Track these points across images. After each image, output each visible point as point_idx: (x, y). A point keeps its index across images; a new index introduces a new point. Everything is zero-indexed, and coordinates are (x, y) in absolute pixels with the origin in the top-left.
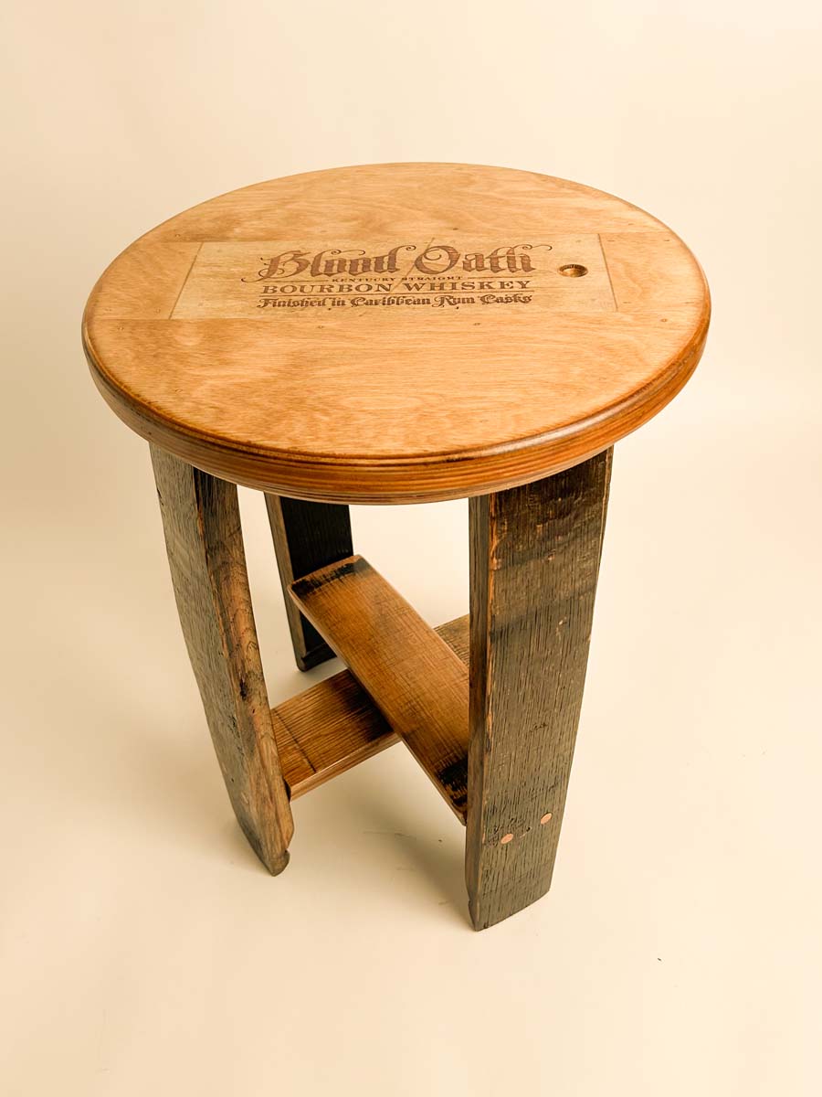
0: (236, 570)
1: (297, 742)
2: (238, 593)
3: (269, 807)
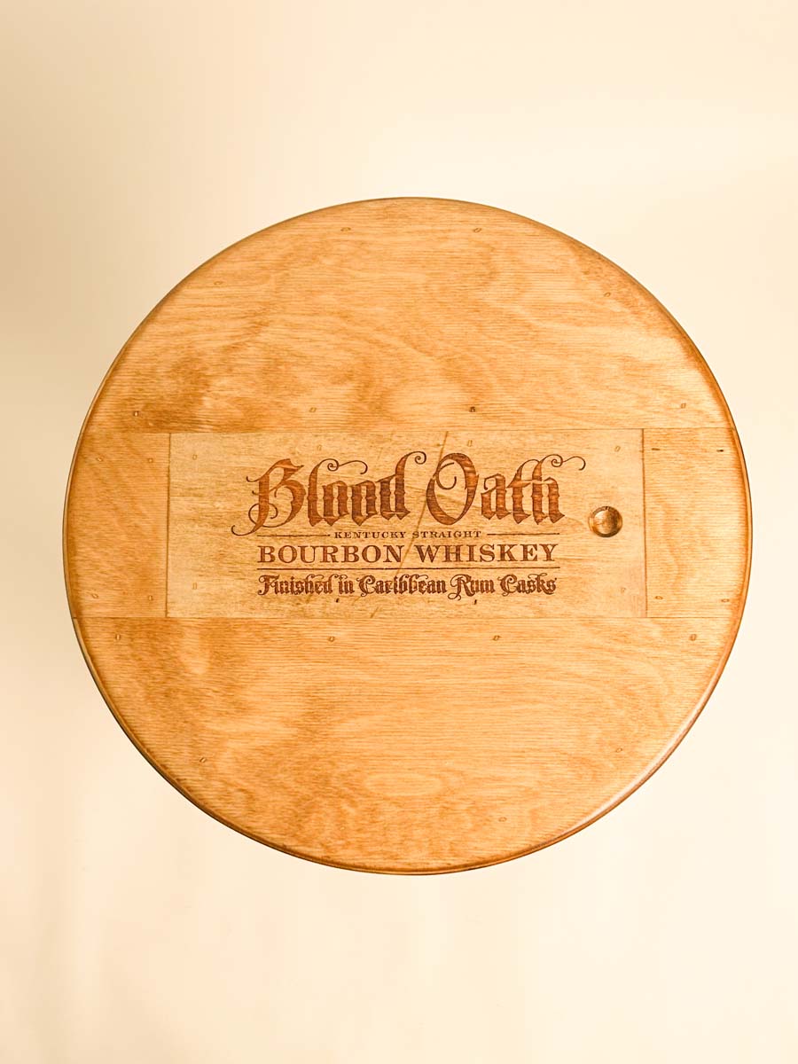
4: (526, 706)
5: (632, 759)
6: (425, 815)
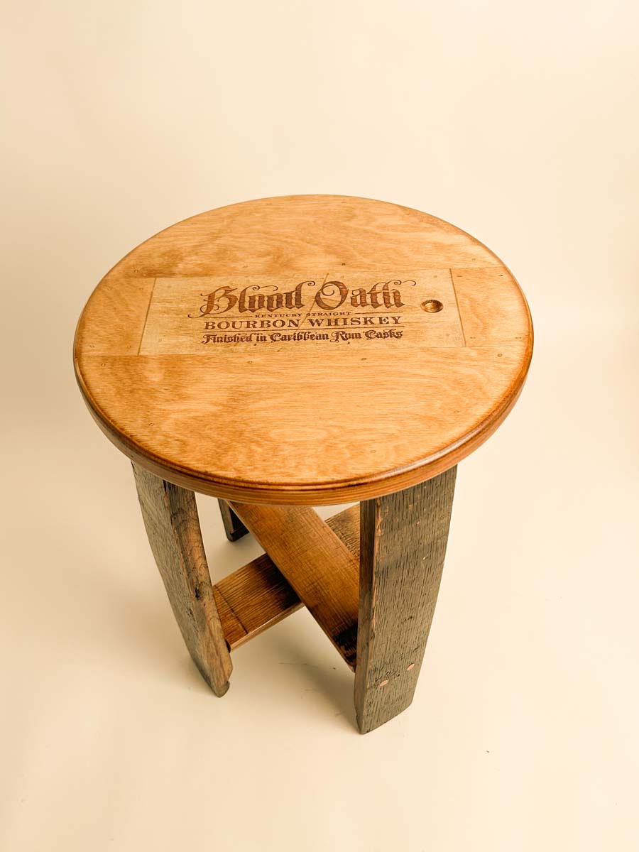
0: (191, 524)
1: (233, 611)
2: (194, 537)
3: (216, 659)
4: (386, 391)
5: (467, 416)
6: (314, 451)
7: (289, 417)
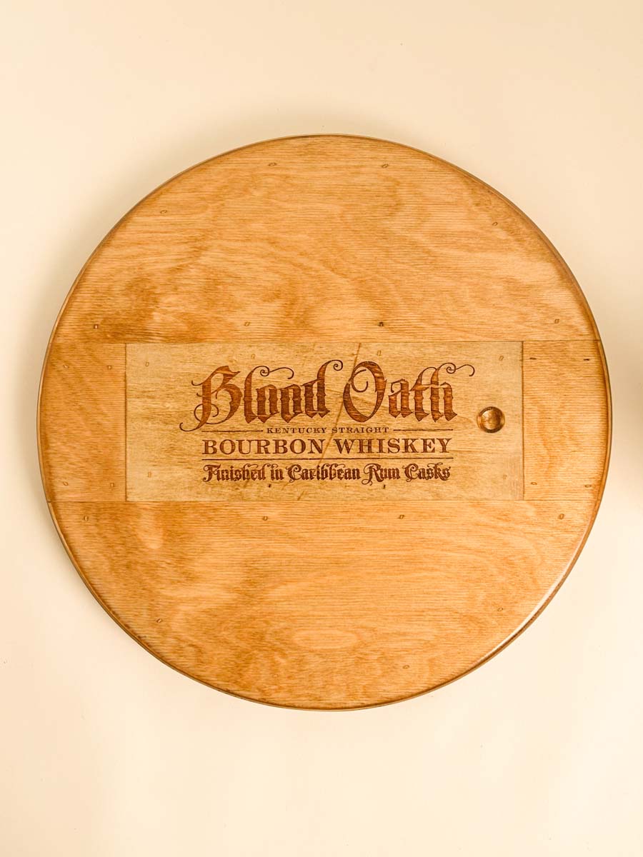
4: (425, 574)
5: (510, 616)
6: (343, 664)
7: (316, 613)
